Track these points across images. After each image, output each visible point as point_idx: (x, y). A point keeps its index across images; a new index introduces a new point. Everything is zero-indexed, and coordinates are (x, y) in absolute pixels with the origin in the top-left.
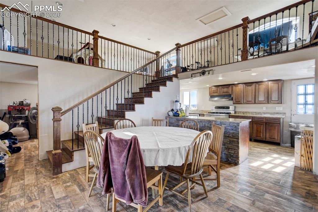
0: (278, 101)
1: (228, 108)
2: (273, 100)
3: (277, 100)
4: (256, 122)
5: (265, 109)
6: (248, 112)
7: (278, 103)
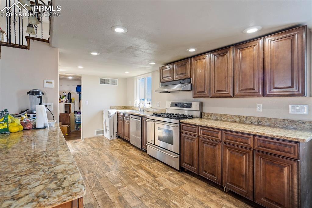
0: (292, 87)
1: (189, 105)
2: (276, 86)
3: (290, 85)
4: (230, 144)
5: (261, 110)
6: (225, 115)
7: (293, 95)
